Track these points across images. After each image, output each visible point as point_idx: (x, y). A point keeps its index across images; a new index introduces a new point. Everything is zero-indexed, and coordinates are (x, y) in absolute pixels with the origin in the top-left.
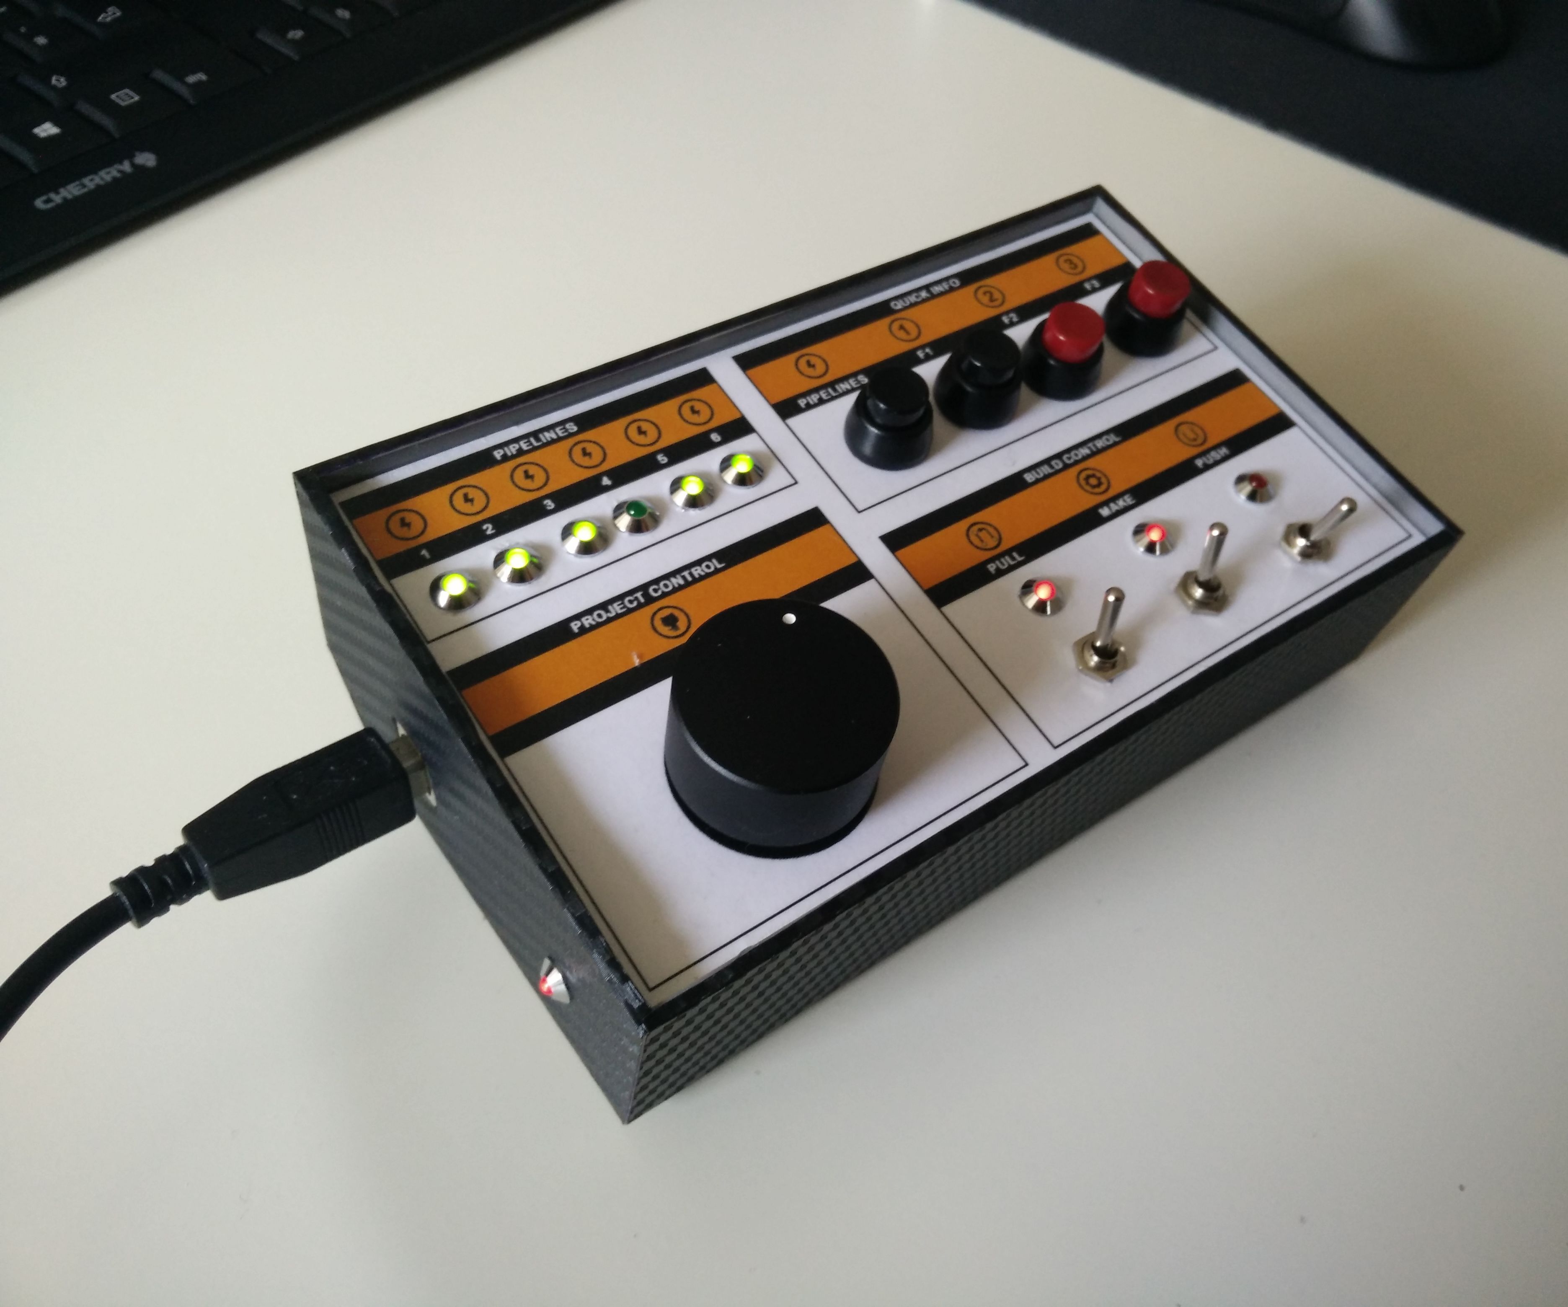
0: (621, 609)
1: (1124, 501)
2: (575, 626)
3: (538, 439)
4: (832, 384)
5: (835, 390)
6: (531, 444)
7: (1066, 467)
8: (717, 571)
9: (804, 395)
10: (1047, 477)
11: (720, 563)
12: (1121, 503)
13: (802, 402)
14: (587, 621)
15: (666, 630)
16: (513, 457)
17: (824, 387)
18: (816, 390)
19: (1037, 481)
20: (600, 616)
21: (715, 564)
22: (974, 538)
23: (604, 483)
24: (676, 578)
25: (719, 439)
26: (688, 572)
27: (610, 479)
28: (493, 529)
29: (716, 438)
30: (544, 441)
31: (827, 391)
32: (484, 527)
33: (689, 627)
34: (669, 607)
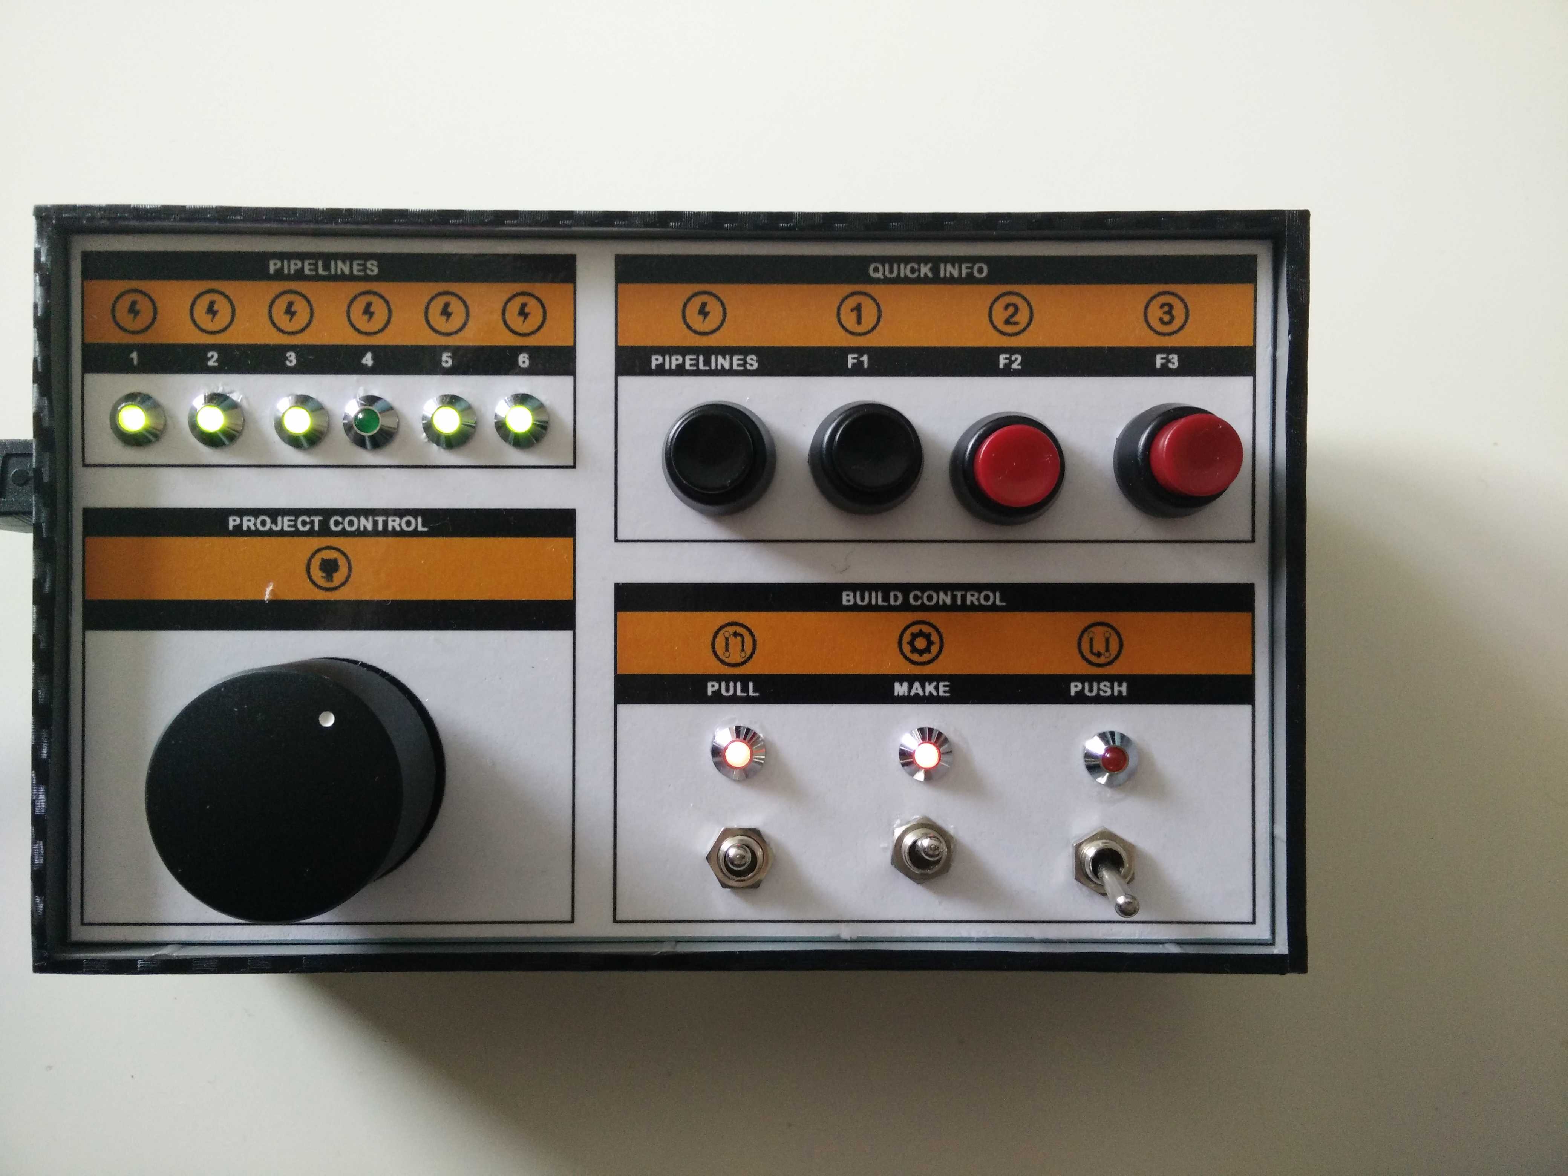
0: (289, 526)
1: (937, 688)
2: (233, 522)
3: (327, 267)
4: (708, 352)
5: (707, 362)
6: (316, 270)
7: (906, 607)
8: (415, 533)
9: (663, 351)
10: (869, 608)
11: (424, 525)
12: (930, 688)
13: (656, 361)
14: (248, 523)
15: (317, 574)
16: (289, 278)
17: (695, 350)
18: (683, 351)
19: (855, 608)
20: (264, 523)
21: (418, 524)
22: (720, 641)
23: (364, 361)
24: (367, 519)
25: (527, 364)
26: (384, 518)
27: (374, 358)
28: (217, 361)
29: (524, 362)
30: (333, 272)
31: (697, 360)
32: (209, 355)
33: (343, 584)
34: (339, 550)
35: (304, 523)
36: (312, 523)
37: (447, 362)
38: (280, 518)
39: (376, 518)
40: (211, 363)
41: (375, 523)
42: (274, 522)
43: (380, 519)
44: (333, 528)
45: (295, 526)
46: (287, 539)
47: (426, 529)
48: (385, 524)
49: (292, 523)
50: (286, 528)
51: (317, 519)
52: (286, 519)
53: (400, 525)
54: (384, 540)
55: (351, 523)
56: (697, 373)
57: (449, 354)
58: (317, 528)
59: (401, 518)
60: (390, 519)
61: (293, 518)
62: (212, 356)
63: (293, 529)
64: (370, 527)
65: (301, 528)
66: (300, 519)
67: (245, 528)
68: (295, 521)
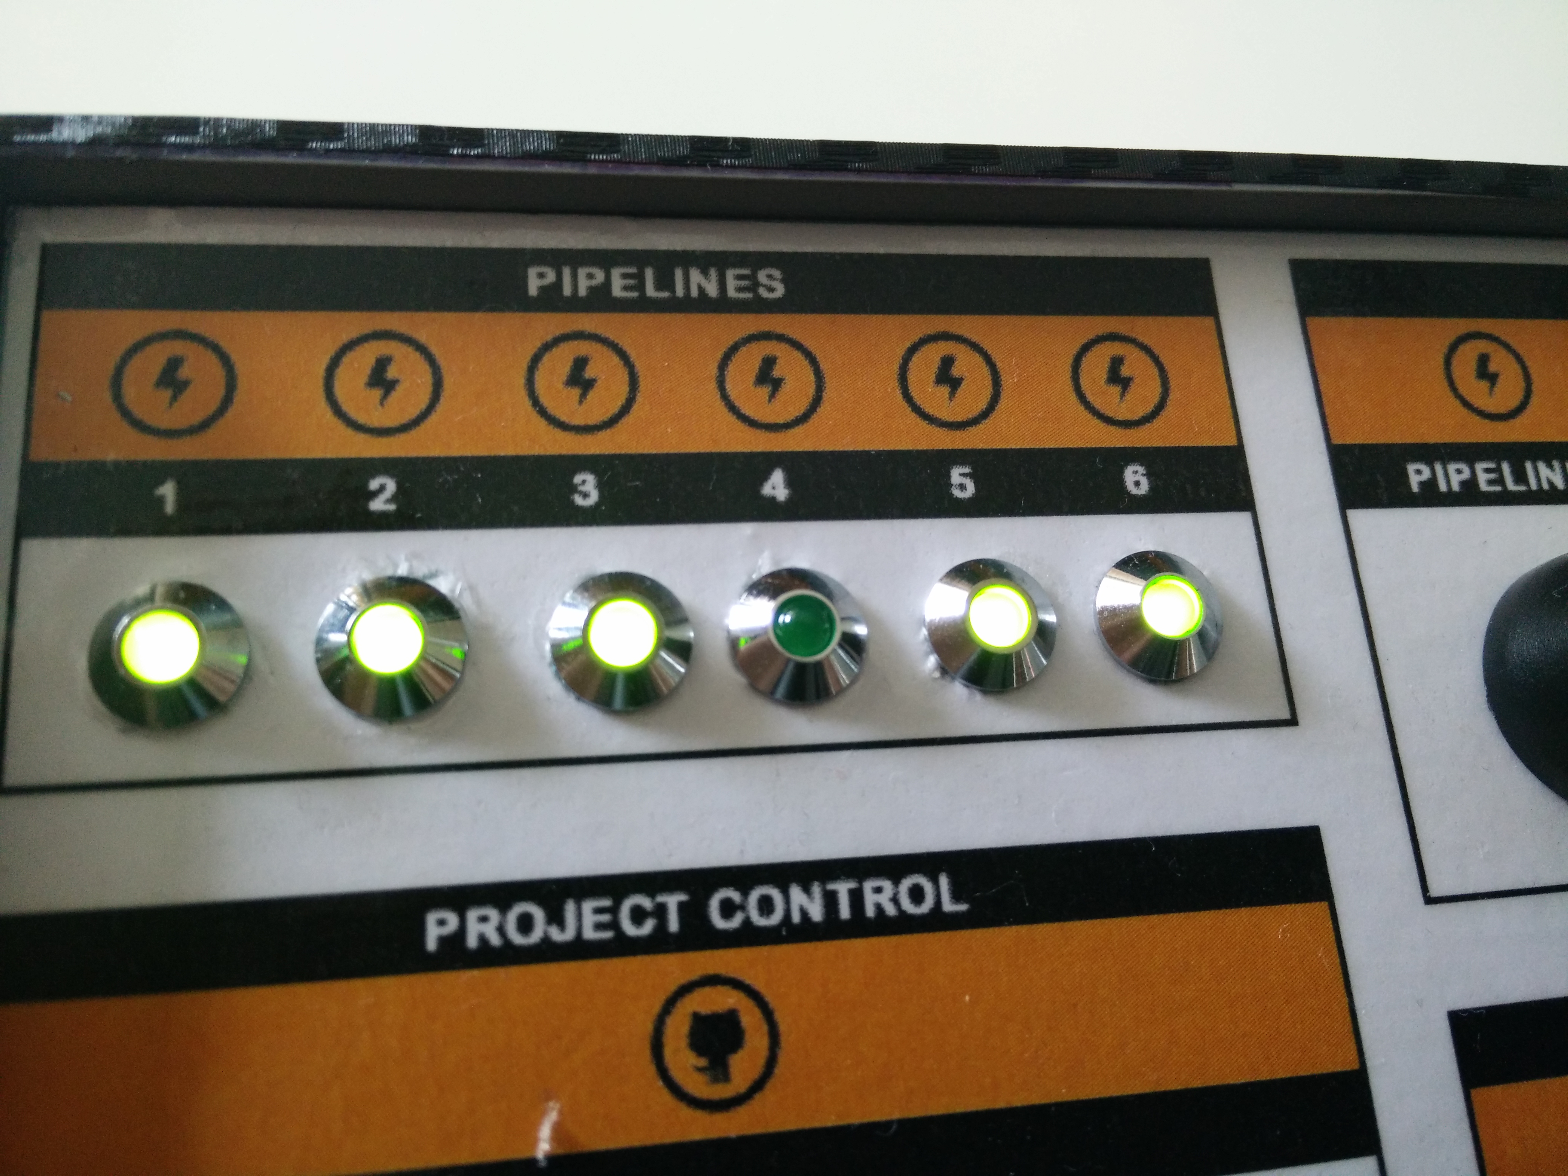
0: (599, 927)
2: (436, 927)
3: (665, 282)
4: (1520, 456)
5: (1520, 476)
6: (641, 286)
8: (937, 921)
9: (1430, 455)
11: (956, 897)
13: (1417, 475)
14: (482, 926)
16: (575, 305)
17: (1495, 453)
18: (1471, 454)
21: (941, 894)
23: (767, 490)
24: (807, 890)
25: (1144, 488)
26: (852, 885)
27: (790, 483)
28: (393, 499)
29: (1137, 484)
30: (680, 292)
31: (1499, 470)
32: (374, 485)
33: (758, 1086)
34: (737, 984)
35: (638, 915)
36: (661, 911)
37: (962, 487)
38: (570, 908)
39: (831, 886)
40: (378, 505)
41: (830, 900)
42: (556, 918)
43: (843, 889)
44: (719, 923)
45: (615, 925)
46: (592, 967)
47: (963, 907)
48: (856, 897)
49: (606, 918)
50: (589, 934)
51: (673, 901)
52: (588, 906)
53: (895, 900)
54: (859, 945)
55: (766, 905)
56: (1505, 499)
57: (967, 470)
58: (674, 925)
59: (896, 882)
60: (868, 886)
61: (606, 903)
62: (382, 488)
63: (608, 935)
64: (816, 913)
65: (630, 929)
66: (627, 905)
67: (472, 942)
68: (614, 910)
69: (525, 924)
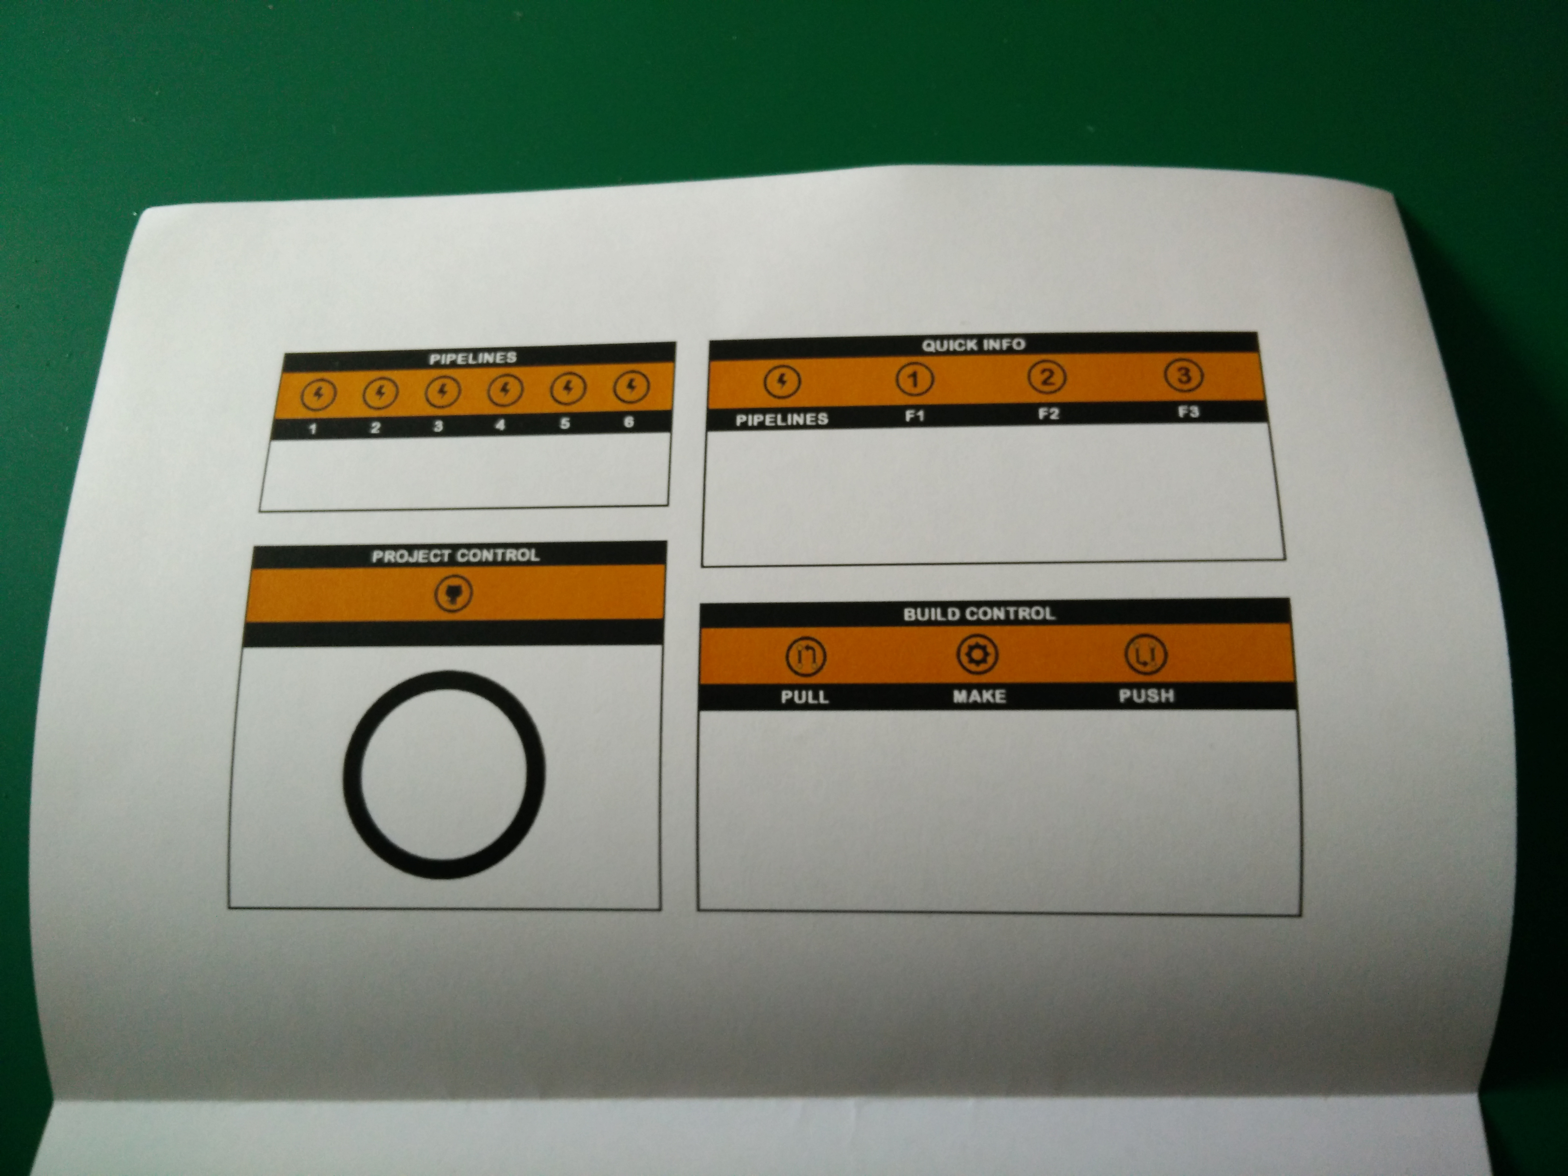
0: (424, 558)
1: (993, 696)
2: (376, 556)
3: (475, 358)
4: (785, 412)
5: (784, 419)
6: (467, 360)
7: (963, 621)
8: (528, 563)
9: (747, 411)
10: (929, 623)
11: (536, 556)
12: (987, 696)
13: (740, 419)
14: (389, 556)
15: (444, 598)
16: (444, 367)
17: (775, 411)
18: (764, 411)
19: (917, 623)
21: (532, 555)
22: (793, 655)
23: (497, 426)
24: (489, 551)
25: (631, 424)
26: (503, 551)
27: (506, 424)
28: (379, 429)
29: (629, 424)
30: (480, 362)
31: (776, 418)
32: (374, 425)
33: (465, 606)
34: (462, 578)
35: (436, 556)
36: (442, 555)
38: (416, 552)
39: (496, 551)
40: (374, 431)
41: (495, 555)
42: (411, 554)
43: (500, 552)
44: (460, 559)
45: (428, 558)
46: (420, 570)
47: (538, 560)
49: (426, 556)
50: (420, 560)
51: (447, 552)
52: (421, 552)
53: (516, 556)
54: (502, 569)
55: (475, 555)
56: (776, 428)
57: (568, 419)
58: (446, 559)
59: (518, 551)
60: (508, 551)
61: (427, 552)
62: (376, 425)
63: (426, 561)
64: (490, 558)
65: (433, 559)
66: (433, 553)
67: (386, 560)
68: (428, 554)
69: (402, 556)
